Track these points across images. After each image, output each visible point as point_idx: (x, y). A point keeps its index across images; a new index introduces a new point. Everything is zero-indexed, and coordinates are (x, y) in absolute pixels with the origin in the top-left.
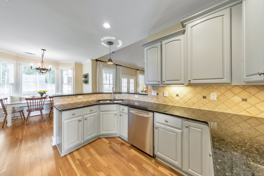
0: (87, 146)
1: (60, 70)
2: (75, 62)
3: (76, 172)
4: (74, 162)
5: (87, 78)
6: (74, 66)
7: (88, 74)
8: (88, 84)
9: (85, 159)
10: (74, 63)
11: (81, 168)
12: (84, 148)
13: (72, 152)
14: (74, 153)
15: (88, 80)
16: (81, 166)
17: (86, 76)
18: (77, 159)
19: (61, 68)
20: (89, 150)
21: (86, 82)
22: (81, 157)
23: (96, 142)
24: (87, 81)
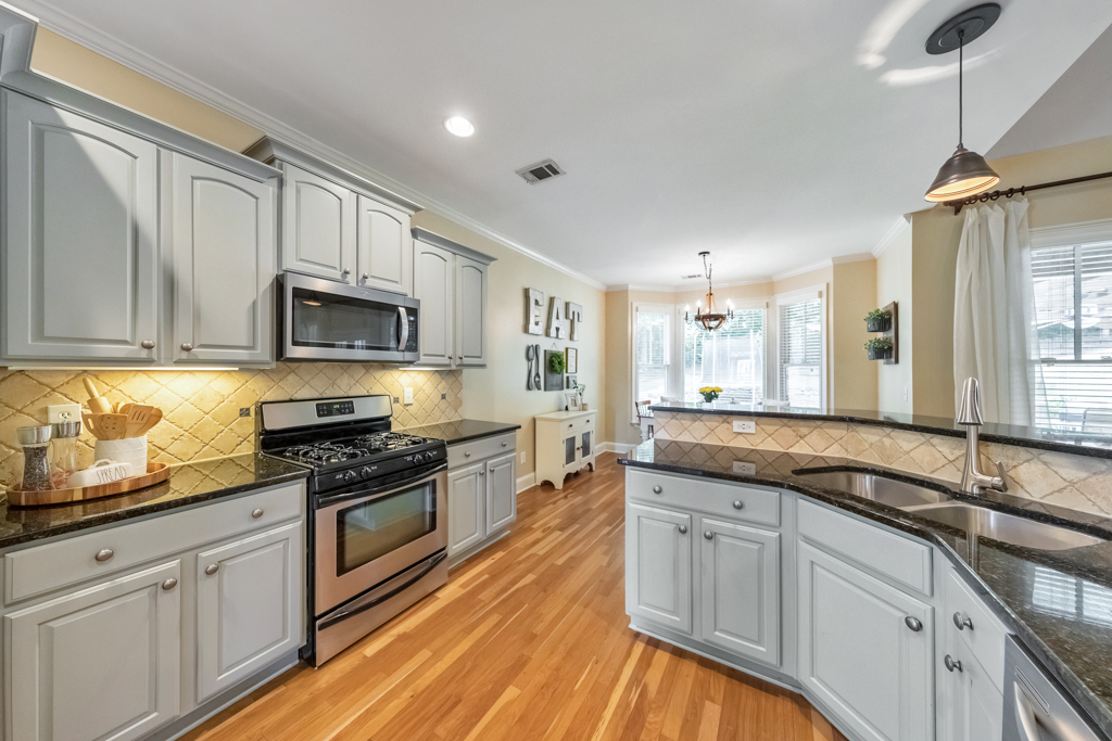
0: (712, 676)
1: (778, 309)
2: (834, 259)
3: (600, 724)
4: (628, 689)
5: (890, 327)
6: (830, 278)
7: (896, 306)
8: (897, 362)
9: (658, 719)
10: (830, 263)
11: (620, 731)
12: (702, 673)
13: (659, 641)
14: (659, 653)
15: (893, 341)
16: (627, 728)
17: (885, 321)
18: (645, 685)
19: (781, 300)
20: (707, 702)
21: (886, 351)
22: (659, 692)
23: (766, 700)
24: (890, 348)
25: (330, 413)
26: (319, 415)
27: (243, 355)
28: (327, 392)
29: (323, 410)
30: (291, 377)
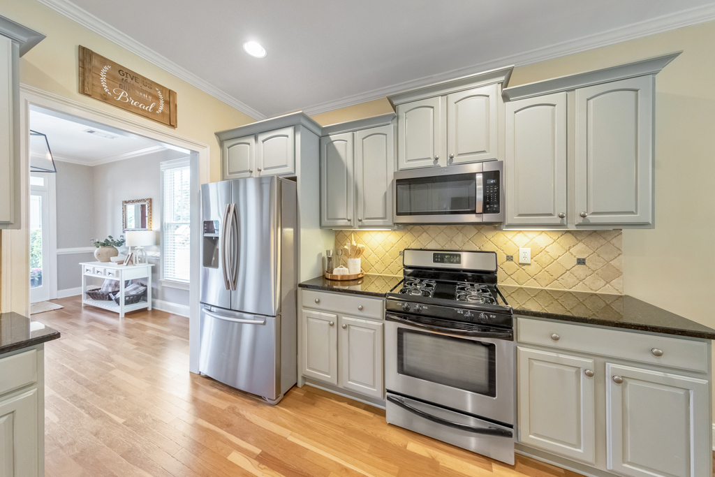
25: (442, 261)
26: (435, 261)
27: (380, 222)
28: (447, 246)
29: (438, 257)
30: (424, 235)
